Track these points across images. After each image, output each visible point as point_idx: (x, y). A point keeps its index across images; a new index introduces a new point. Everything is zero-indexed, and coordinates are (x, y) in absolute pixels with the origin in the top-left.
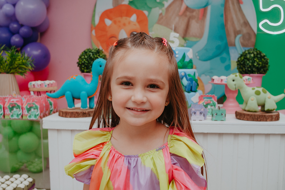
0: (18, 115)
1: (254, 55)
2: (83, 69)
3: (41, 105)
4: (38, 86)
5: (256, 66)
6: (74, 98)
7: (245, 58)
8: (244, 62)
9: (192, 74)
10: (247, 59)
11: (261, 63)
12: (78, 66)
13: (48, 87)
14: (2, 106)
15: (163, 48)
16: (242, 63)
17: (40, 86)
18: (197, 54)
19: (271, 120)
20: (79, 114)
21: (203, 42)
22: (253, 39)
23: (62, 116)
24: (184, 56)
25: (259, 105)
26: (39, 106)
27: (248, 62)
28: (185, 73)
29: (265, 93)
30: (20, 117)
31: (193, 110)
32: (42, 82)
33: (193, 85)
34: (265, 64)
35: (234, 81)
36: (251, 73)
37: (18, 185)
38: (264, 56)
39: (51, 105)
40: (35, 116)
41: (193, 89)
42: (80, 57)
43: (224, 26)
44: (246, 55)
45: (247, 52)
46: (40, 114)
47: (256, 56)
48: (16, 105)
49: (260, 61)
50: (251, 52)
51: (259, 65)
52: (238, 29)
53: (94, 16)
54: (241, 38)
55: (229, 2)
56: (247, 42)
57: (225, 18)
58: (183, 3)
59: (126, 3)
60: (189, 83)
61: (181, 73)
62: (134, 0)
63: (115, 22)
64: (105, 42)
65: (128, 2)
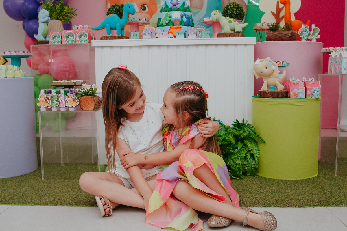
1: (233, 6)
4: (81, 28)
6: (111, 29)
8: (227, 12)
9: (190, 15)
10: (228, 9)
11: (238, 11)
14: (61, 36)
16: (225, 12)
17: (82, 28)
19: (238, 37)
23: (104, 39)
24: (184, 4)
26: (87, 34)
27: (229, 11)
29: (235, 21)
30: (74, 42)
31: (190, 31)
34: (241, 12)
35: (215, 14)
38: (241, 7)
40: (85, 41)
41: (190, 24)
44: (228, 7)
45: (229, 5)
46: (88, 40)
47: (235, 7)
48: (71, 34)
50: (232, 4)
51: (237, 12)
60: (188, 20)
61: (182, 13)
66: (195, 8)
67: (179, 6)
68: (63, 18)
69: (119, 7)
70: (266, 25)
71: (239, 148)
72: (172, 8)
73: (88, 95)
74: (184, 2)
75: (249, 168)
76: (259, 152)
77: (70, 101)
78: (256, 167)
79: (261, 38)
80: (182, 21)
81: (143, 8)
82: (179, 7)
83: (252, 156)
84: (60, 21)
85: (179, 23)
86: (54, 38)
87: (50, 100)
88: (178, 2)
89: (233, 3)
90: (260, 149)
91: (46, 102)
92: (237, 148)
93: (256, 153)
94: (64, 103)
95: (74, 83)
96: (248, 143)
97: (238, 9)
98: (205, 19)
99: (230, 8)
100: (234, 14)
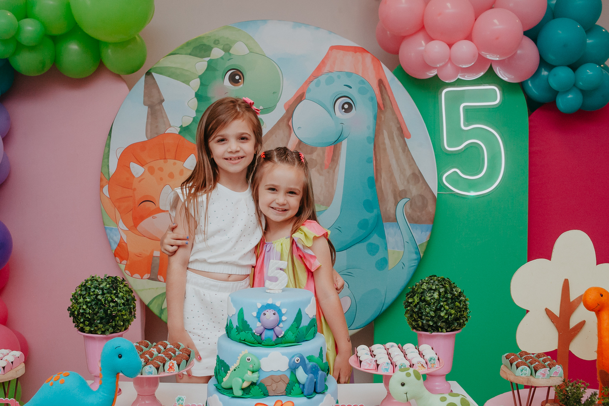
1: (439, 292)
5: (443, 317)
9: (317, 355)
11: (453, 311)
21: (331, 214)
22: (430, 208)
24: (299, 317)
28: (302, 358)
33: (318, 382)
34: (460, 312)
35: (403, 385)
36: (434, 331)
38: (460, 294)
43: (374, 181)
45: (425, 286)
47: (444, 297)
49: (452, 308)
50: (434, 287)
51: (451, 315)
52: (401, 188)
53: (106, 156)
54: (408, 206)
55: (383, 134)
56: (419, 214)
57: (376, 166)
58: (293, 134)
59: (175, 130)
60: (311, 378)
61: (294, 357)
62: (190, 125)
63: (151, 170)
64: (131, 212)
65: (179, 129)
67: (282, 329)
69: (103, 294)
70: (544, 375)
72: (261, 335)
74: (300, 310)
80: (295, 380)
82: (283, 333)
85: (282, 387)
97: (454, 305)
98: (365, 364)
99: (431, 300)
100: (444, 320)
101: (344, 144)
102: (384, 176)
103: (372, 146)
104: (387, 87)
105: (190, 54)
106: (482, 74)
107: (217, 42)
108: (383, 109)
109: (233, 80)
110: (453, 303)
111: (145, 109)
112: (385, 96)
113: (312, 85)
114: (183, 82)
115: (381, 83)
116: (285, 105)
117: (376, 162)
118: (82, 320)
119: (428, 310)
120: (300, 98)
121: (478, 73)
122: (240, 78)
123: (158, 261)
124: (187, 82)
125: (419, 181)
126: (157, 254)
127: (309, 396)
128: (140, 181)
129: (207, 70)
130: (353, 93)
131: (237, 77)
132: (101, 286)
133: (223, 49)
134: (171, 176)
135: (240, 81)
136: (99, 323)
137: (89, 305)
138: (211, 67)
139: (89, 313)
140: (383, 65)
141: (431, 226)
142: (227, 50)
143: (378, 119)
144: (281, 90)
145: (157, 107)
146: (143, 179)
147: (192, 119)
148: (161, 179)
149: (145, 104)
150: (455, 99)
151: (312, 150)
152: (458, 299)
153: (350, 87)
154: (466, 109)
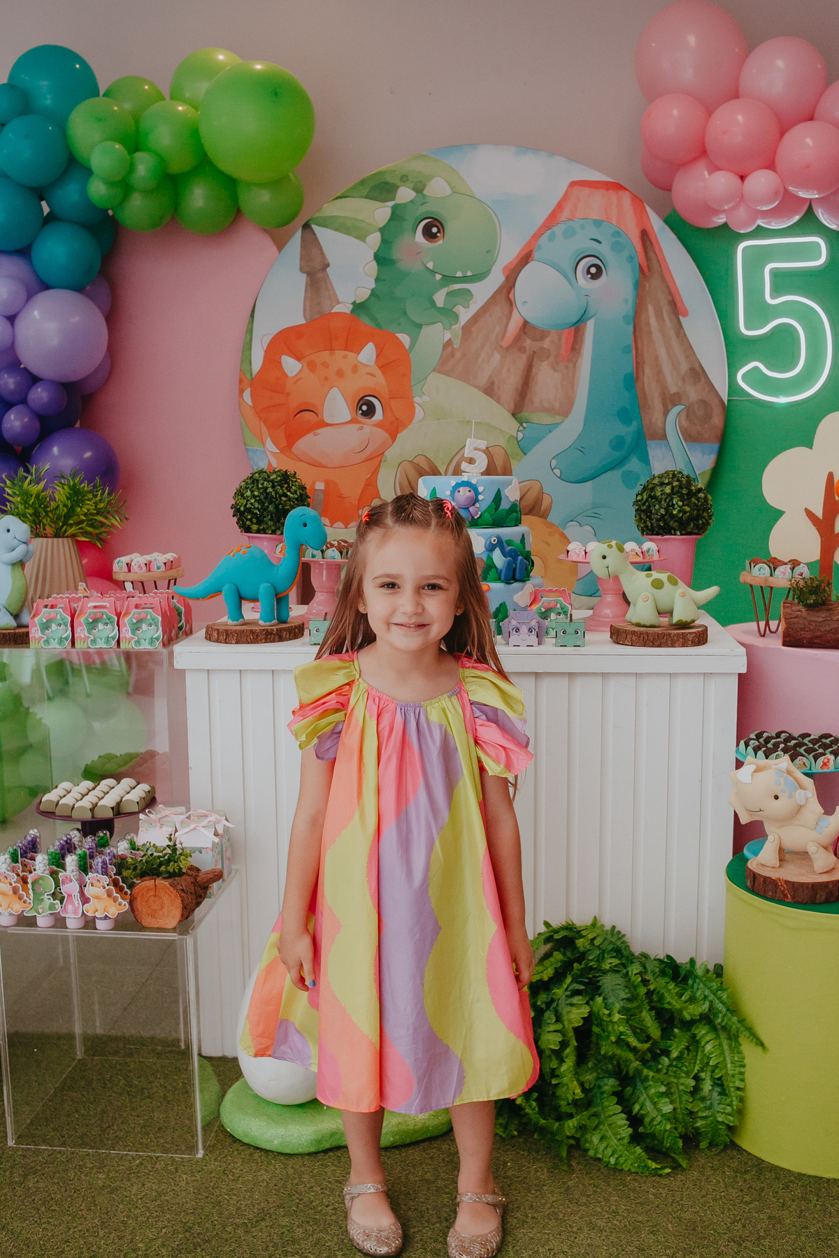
0: (108, 640)
1: (673, 488)
2: (248, 523)
3: (164, 615)
4: (140, 567)
6: (241, 598)
7: (650, 496)
9: (517, 541)
10: (655, 497)
11: (687, 509)
12: (234, 516)
13: (166, 570)
14: (69, 619)
15: (443, 523)
16: (644, 507)
17: (144, 568)
18: (554, 463)
19: (683, 645)
20: (257, 636)
21: (571, 428)
22: (717, 420)
23: (217, 641)
24: (498, 498)
25: (660, 613)
26: (160, 618)
28: (499, 539)
29: (674, 583)
30: (114, 643)
31: (514, 623)
32: (148, 557)
33: (519, 566)
34: (698, 510)
35: (604, 557)
36: (666, 534)
37: (123, 797)
39: (179, 614)
40: (152, 641)
41: (517, 576)
42: (240, 493)
43: (633, 381)
44: (653, 489)
45: (656, 481)
46: (163, 637)
48: (105, 617)
49: (688, 505)
50: (667, 481)
51: (685, 512)
52: (673, 389)
53: (248, 347)
54: (683, 416)
55: (647, 311)
56: (699, 428)
57: (637, 357)
58: (515, 312)
59: (344, 308)
60: (509, 562)
61: (490, 537)
62: (366, 300)
63: (312, 366)
64: (283, 426)
65: (351, 307)
66: (546, 410)
67: (479, 509)
68: (80, 528)
69: (273, 487)
70: (784, 573)
71: (675, 1054)
73: (158, 874)
74: (499, 490)
75: (708, 1122)
76: (742, 1070)
77: (97, 898)
78: (731, 1124)
79: (767, 610)
80: (491, 565)
81: (364, 408)
82: (479, 513)
83: (719, 1083)
84: (70, 540)
86: (46, 626)
87: (31, 892)
88: (477, 493)
89: (674, 475)
90: (746, 1061)
91: (15, 898)
92: (667, 1053)
93: (733, 1076)
94: (76, 903)
95: (112, 808)
96: (708, 1038)
97: (690, 502)
98: (573, 554)
99: (661, 495)
100: (676, 519)
101: (590, 326)
102: (648, 372)
103: (631, 328)
104: (653, 241)
105: (366, 198)
106: (797, 218)
107: (404, 179)
108: (647, 273)
109: (429, 235)
110: (689, 499)
111: (302, 279)
112: (651, 254)
113: (543, 240)
114: (357, 238)
115: (646, 237)
116: (504, 269)
117: (636, 353)
118: (249, 517)
119: (657, 507)
120: (525, 258)
121: (790, 216)
122: (439, 231)
123: (322, 496)
124: (362, 238)
125: (700, 381)
126: (320, 486)
127: (507, 582)
128: (296, 382)
129: (390, 220)
130: (604, 250)
131: (434, 230)
132: (272, 478)
133: (414, 189)
134: (340, 374)
135: (438, 235)
136: (270, 520)
137: (258, 498)
138: (397, 215)
139: (258, 509)
140: (648, 209)
141: (716, 446)
142: (419, 189)
143: (639, 287)
144: (498, 247)
145: (319, 275)
146: (300, 379)
147: (369, 292)
148: (326, 379)
149: (302, 270)
150: (757, 259)
151: (541, 335)
152: (696, 496)
153: (599, 242)
154: (775, 274)
